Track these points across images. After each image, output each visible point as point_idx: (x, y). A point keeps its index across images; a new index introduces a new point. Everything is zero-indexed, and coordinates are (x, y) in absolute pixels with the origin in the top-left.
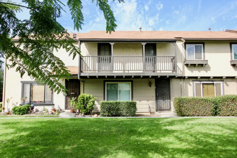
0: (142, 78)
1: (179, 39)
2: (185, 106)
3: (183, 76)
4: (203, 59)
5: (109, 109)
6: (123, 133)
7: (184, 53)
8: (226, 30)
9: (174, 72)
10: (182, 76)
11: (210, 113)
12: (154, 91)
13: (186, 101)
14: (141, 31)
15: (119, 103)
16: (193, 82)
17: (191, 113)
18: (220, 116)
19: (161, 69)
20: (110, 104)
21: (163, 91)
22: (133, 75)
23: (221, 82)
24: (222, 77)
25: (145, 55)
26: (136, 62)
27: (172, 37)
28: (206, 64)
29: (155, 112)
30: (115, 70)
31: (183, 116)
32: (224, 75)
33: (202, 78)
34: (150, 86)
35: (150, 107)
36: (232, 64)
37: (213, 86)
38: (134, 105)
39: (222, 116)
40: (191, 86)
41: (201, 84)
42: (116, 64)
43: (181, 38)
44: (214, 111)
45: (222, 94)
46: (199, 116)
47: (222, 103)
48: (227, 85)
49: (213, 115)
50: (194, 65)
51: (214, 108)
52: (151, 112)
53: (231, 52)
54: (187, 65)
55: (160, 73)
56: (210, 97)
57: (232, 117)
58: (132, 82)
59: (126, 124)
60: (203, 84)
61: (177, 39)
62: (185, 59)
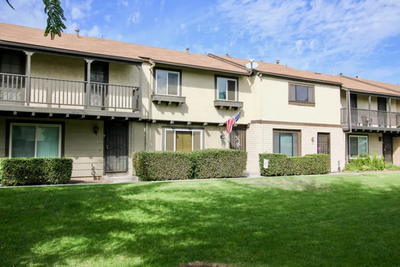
0: (83, 119)
1: (146, 60)
2: (152, 165)
3: (149, 118)
4: (178, 95)
5: (20, 172)
6: (58, 210)
7: (152, 82)
8: (209, 54)
9: (136, 112)
10: (147, 118)
11: (185, 175)
12: (102, 142)
13: (154, 157)
14: (78, 36)
15: (42, 161)
16: (164, 128)
17: (160, 176)
18: (199, 178)
19: (117, 106)
20: (22, 163)
21: (117, 142)
22: (68, 113)
23: (201, 131)
24: (203, 123)
25: (91, 81)
26: (73, 90)
27: (134, 55)
28: (182, 103)
29: (103, 176)
30: (34, 103)
31: (149, 180)
32: (206, 120)
33: (176, 123)
34: (96, 133)
35: (94, 168)
36: (217, 105)
37: (190, 135)
38: (69, 164)
39: (202, 178)
40: (160, 134)
41: (174, 131)
42: (37, 91)
43: (148, 59)
44: (191, 172)
45: (201, 148)
46: (170, 180)
47: (201, 160)
48: (209, 135)
49: (189, 178)
50: (166, 103)
51: (192, 167)
52: (96, 175)
53: (216, 88)
54: (156, 102)
55: (115, 112)
56: (186, 152)
57: (214, 179)
58: (63, 124)
59: (60, 196)
60: (176, 132)
61: (144, 60)
62: (153, 93)
